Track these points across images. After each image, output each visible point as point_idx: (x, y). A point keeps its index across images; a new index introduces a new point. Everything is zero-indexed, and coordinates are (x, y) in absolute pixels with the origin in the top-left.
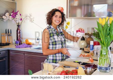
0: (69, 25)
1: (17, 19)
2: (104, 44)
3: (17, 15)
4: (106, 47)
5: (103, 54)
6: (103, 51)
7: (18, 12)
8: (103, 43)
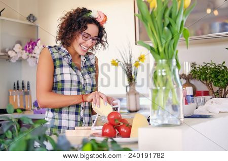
0: (143, 61)
1: (35, 53)
2: (159, 53)
3: (36, 47)
4: (164, 60)
5: (160, 74)
6: (160, 71)
7: (39, 41)
8: (157, 52)
